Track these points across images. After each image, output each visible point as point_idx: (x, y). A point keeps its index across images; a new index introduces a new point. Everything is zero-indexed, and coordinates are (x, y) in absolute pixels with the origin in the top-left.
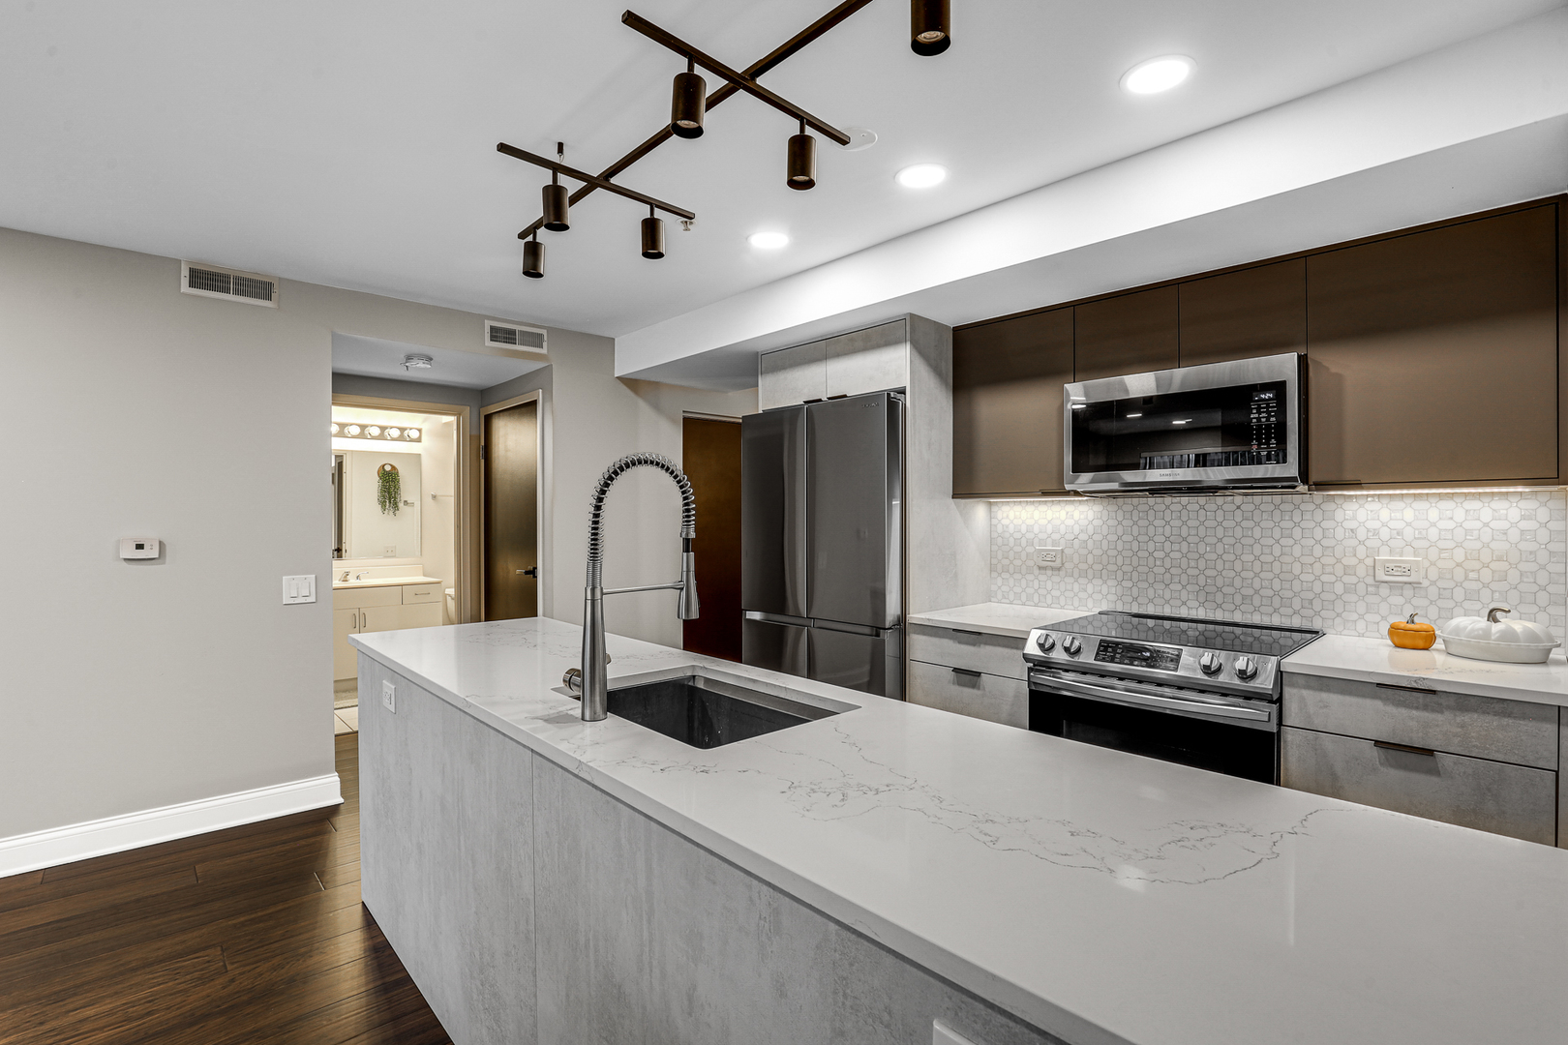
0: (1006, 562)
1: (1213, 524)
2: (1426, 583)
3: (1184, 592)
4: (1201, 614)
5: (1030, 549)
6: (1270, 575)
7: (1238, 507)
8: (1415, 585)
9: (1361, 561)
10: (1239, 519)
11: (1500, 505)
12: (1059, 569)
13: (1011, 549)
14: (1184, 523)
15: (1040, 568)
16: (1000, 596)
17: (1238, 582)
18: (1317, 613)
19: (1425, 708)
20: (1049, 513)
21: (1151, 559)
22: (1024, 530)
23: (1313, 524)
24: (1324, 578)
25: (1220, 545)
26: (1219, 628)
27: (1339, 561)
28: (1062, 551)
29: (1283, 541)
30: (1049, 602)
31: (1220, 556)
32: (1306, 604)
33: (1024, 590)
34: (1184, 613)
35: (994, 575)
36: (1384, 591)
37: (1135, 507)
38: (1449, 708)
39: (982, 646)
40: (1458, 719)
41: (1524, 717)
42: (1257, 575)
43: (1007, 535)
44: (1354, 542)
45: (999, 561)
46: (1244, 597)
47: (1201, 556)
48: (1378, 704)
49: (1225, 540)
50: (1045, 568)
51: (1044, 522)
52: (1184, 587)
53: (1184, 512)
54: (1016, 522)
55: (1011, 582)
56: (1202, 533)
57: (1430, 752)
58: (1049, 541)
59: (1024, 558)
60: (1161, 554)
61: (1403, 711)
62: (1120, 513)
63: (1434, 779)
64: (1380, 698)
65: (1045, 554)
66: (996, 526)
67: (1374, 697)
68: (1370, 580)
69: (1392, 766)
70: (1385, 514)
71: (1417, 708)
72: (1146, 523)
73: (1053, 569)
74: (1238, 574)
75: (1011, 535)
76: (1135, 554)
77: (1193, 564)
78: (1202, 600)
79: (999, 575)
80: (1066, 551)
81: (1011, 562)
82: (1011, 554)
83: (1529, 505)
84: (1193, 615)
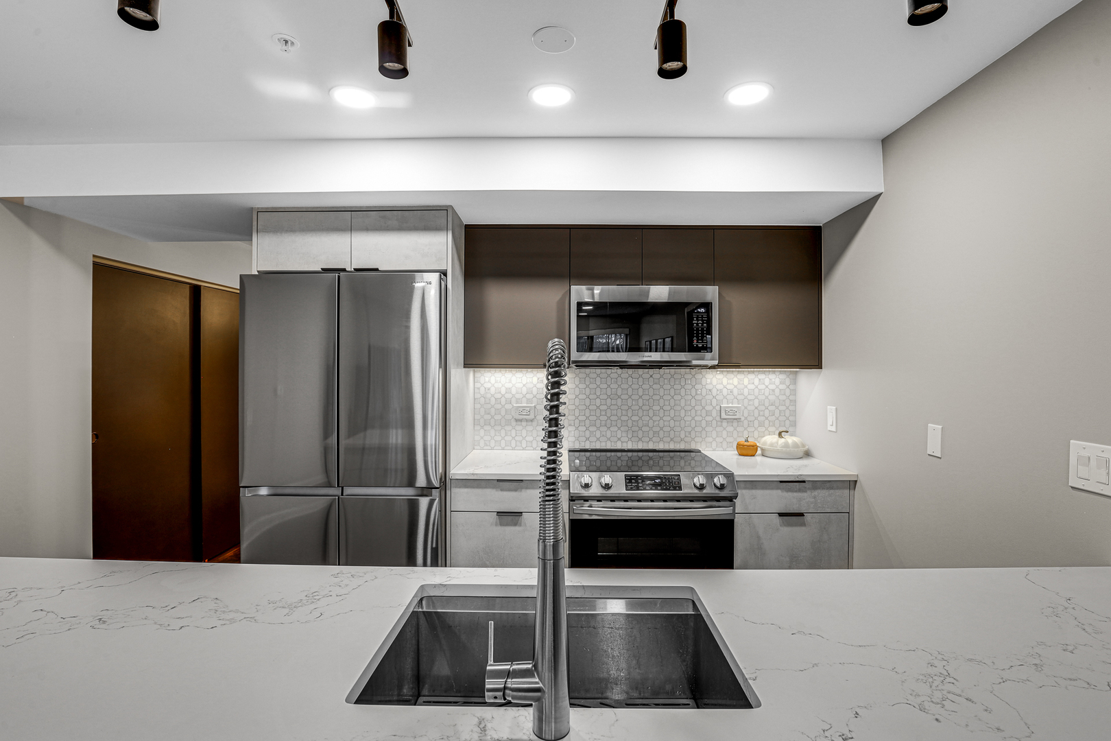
0: (488, 417)
1: (637, 386)
2: (743, 418)
3: (619, 432)
4: (630, 446)
5: (508, 407)
6: (669, 418)
7: (651, 376)
8: (738, 420)
9: (714, 408)
10: (651, 384)
11: (772, 376)
12: (532, 421)
13: (493, 407)
14: (619, 386)
15: (517, 420)
16: (482, 444)
17: (651, 424)
18: (693, 439)
19: (800, 490)
20: (524, 378)
21: (598, 411)
22: (503, 391)
23: (691, 387)
24: (696, 418)
25: (640, 401)
26: (640, 454)
27: (704, 408)
28: (535, 407)
29: (676, 397)
30: (524, 446)
31: (641, 408)
32: (687, 434)
33: (503, 438)
34: (619, 446)
35: (477, 428)
36: (725, 424)
37: (588, 375)
38: (809, 489)
39: (523, 490)
40: (813, 494)
41: (838, 488)
42: (661, 418)
43: (489, 396)
44: (711, 397)
45: (482, 417)
46: (654, 433)
47: (630, 407)
48: (779, 492)
49: (644, 397)
50: (521, 420)
51: (521, 385)
52: (619, 428)
53: (619, 379)
54: (496, 385)
55: (492, 432)
56: (630, 393)
57: (801, 515)
58: (524, 399)
59: (503, 413)
60: (605, 408)
61: (790, 494)
62: (577, 379)
63: (803, 528)
64: (780, 489)
65: (521, 409)
66: (479, 388)
67: (778, 488)
68: (718, 418)
69: (785, 526)
70: (725, 381)
71: (796, 491)
72: (595, 386)
73: (527, 420)
74: (651, 418)
75: (493, 395)
76: (588, 407)
77: (624, 413)
78: (630, 436)
79: (482, 427)
80: (538, 407)
81: (492, 417)
82: (493, 411)
83: (783, 376)
84: (625, 447)
